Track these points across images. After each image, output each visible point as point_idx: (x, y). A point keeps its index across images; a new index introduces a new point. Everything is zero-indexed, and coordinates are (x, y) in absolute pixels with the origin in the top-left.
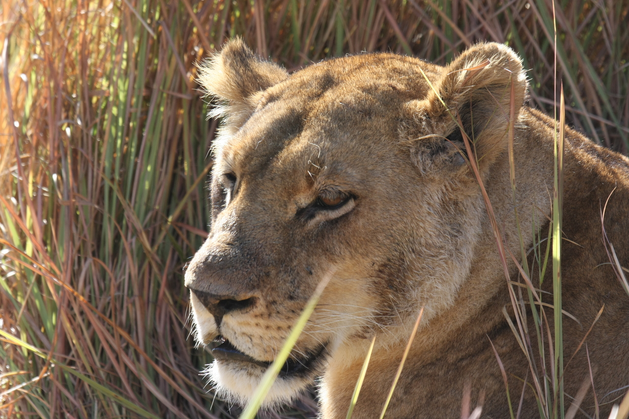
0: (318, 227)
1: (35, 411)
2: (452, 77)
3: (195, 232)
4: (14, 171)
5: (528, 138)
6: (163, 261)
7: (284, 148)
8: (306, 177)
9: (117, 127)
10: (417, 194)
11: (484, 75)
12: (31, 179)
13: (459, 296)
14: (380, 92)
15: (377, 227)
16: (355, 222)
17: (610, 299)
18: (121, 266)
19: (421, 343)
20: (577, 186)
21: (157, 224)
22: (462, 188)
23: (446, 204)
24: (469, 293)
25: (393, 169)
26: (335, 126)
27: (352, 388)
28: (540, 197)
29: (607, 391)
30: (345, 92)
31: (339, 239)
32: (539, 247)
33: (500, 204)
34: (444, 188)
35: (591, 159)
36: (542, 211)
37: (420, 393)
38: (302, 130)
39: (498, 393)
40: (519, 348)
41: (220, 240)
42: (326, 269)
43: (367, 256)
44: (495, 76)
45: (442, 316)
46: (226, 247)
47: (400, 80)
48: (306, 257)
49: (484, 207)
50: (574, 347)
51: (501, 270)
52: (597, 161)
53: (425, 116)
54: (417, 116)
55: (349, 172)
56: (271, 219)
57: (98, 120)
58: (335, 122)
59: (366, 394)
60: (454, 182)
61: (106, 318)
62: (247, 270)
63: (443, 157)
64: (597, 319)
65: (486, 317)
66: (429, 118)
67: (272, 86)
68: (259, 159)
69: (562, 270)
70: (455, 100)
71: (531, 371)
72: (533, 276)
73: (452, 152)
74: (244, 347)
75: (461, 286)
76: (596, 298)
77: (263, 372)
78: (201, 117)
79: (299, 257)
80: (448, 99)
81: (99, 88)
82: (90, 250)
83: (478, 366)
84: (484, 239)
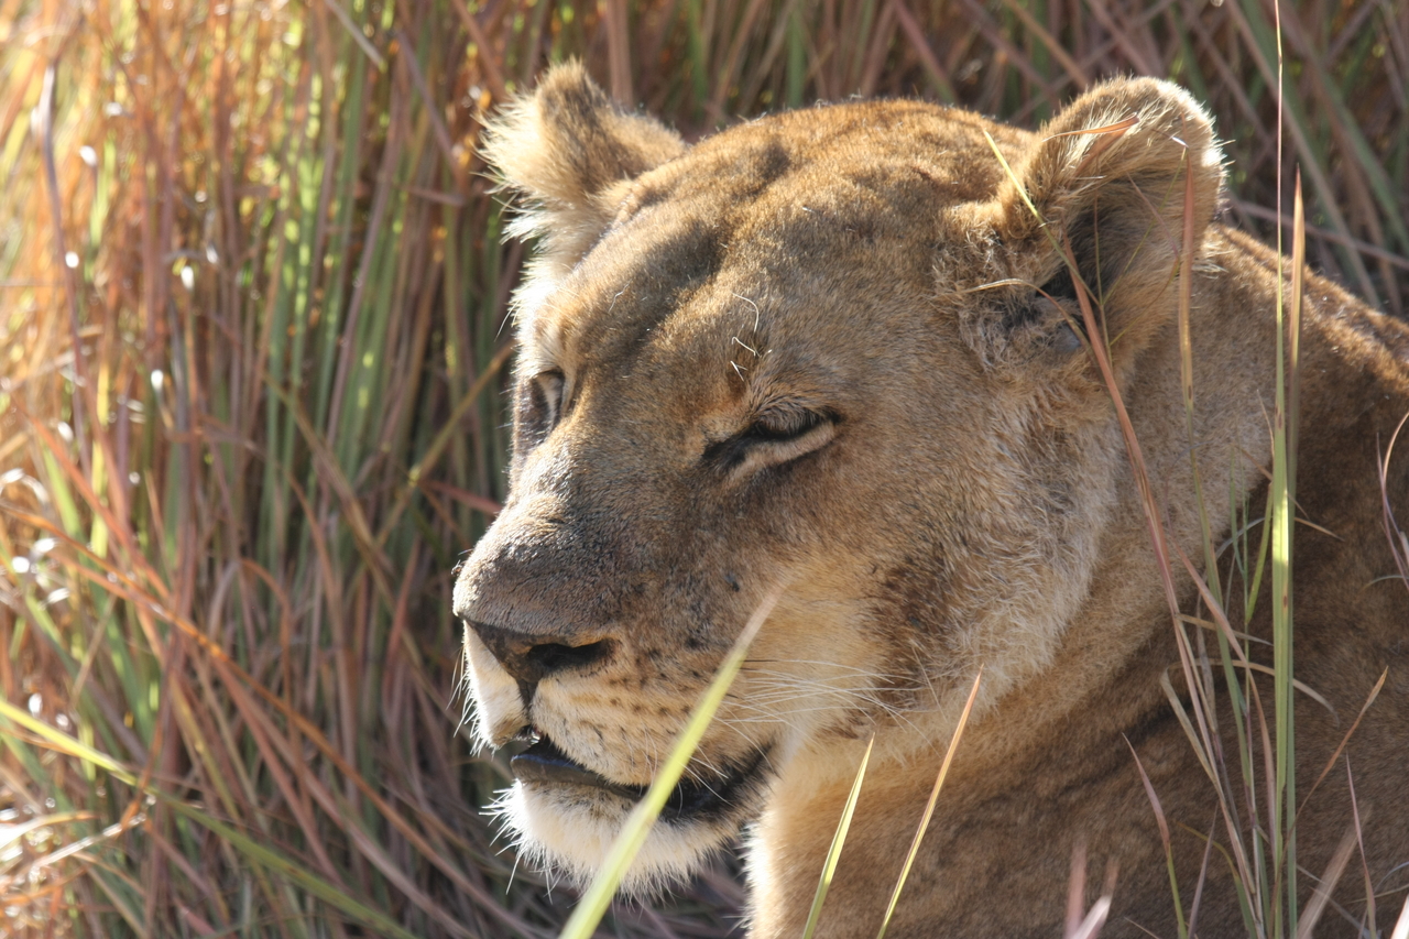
0: (751, 482)
1: (110, 903)
2: (1052, 152)
3: (471, 502)
4: (65, 366)
5: (1221, 292)
6: (399, 567)
7: (677, 307)
8: (728, 375)
9: (296, 267)
10: (973, 414)
11: (1124, 149)
12: (103, 383)
13: (1065, 646)
14: (893, 184)
15: (883, 484)
16: (830, 470)
17: (1401, 657)
18: (304, 579)
19: (977, 751)
20: (1329, 403)
21: (386, 486)
22: (1075, 403)
23: (1039, 439)
24: (1088, 638)
25: (921, 357)
26: (792, 259)
27: (822, 852)
28: (1248, 426)
29: (1394, 863)
30: (816, 184)
31: (794, 507)
32: (1245, 539)
33: (1158, 441)
34: (1033, 402)
35: (1362, 342)
36: (1251, 458)
37: (974, 865)
38: (718, 269)
39: (1150, 865)
40: (1197, 765)
41: (533, 511)
42: (769, 578)
43: (859, 548)
44: (1150, 152)
45: (1026, 689)
46: (547, 527)
47: (938, 160)
48: (725, 550)
49: (1123, 448)
50: (1320, 763)
51: (1159, 588)
52: (1375, 348)
53: (992, 236)
54: (974, 236)
55: (824, 365)
56: (648, 464)
57: (253, 251)
58: (791, 250)
59: (854, 864)
60: (1056, 390)
61: (271, 696)
62: (593, 579)
63: (1032, 331)
64: (1370, 701)
65: (1123, 694)
66: (1001, 242)
67: (651, 169)
68: (621, 331)
69: (1294, 589)
70: (1060, 203)
71: (1223, 818)
72: (1230, 603)
73: (1052, 322)
74: (584, 752)
75: (1069, 623)
76: (1371, 655)
77: (627, 809)
78: (485, 245)
79: (709, 552)
80: (1043, 201)
81: (256, 182)
82: (235, 544)
83: (1104, 805)
84: (1122, 518)
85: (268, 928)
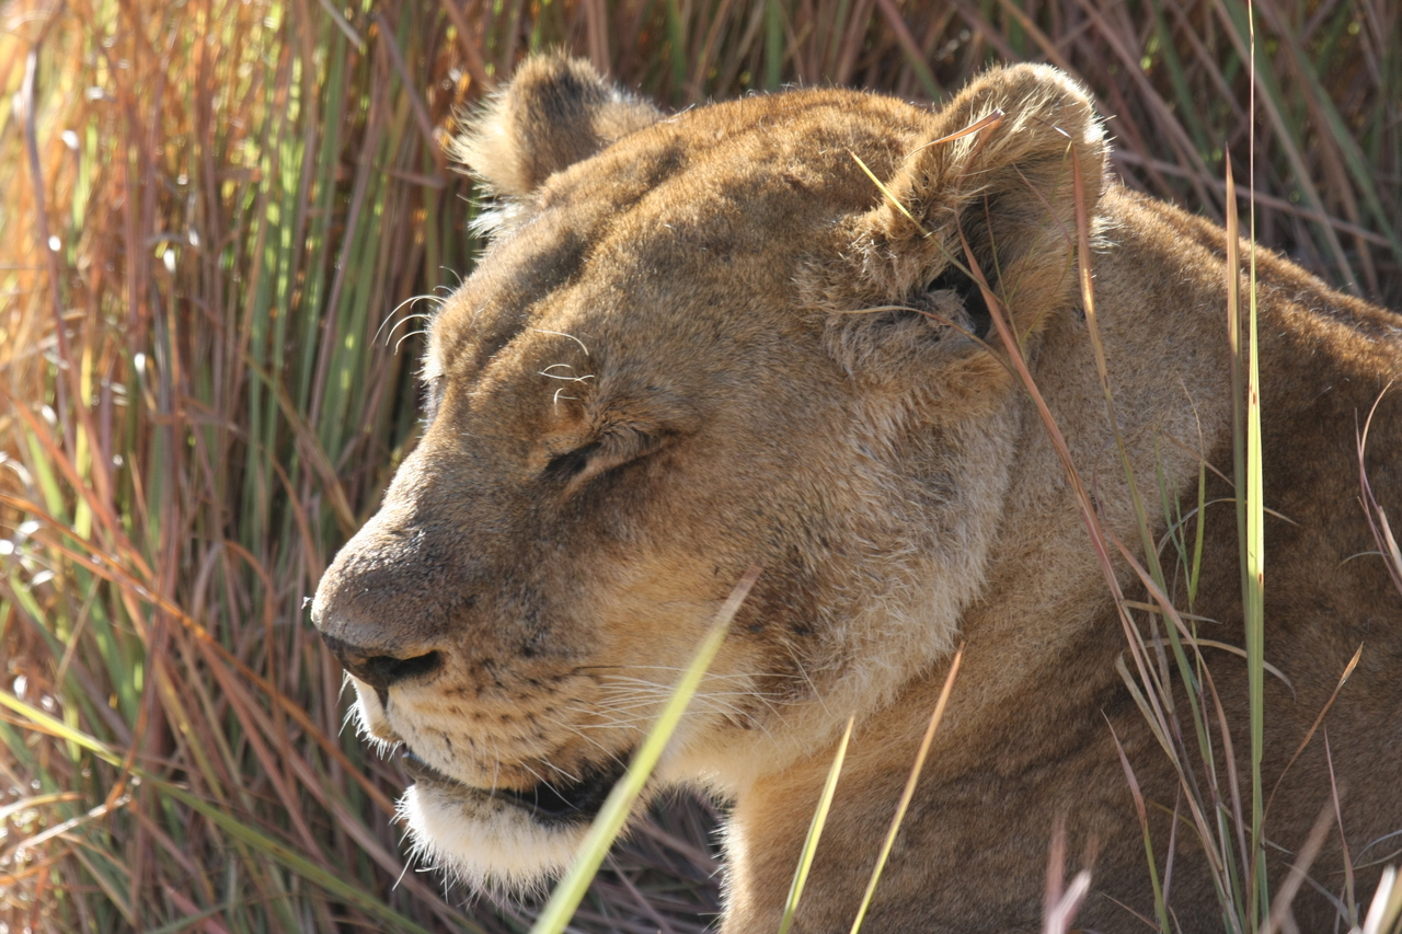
1: (95, 883)
2: (938, 152)
4: (49, 349)
9: (278, 249)
10: (830, 419)
12: (87, 366)
14: (763, 194)
15: (720, 490)
18: (287, 560)
20: (1282, 387)
23: (916, 435)
25: (773, 368)
26: (641, 276)
29: (1368, 839)
34: (909, 400)
37: (942, 843)
38: (578, 282)
39: (1121, 841)
43: (698, 551)
44: (1034, 141)
47: (817, 160)
48: (564, 559)
50: (1291, 740)
53: (871, 246)
56: (487, 478)
57: (235, 234)
58: (645, 267)
60: (933, 388)
62: (420, 593)
65: (1075, 673)
66: (882, 248)
70: (948, 204)
74: (436, 758)
76: (1339, 633)
80: (930, 202)
81: (237, 165)
82: (218, 525)
83: (1070, 783)
84: (1032, 505)
85: (253, 908)
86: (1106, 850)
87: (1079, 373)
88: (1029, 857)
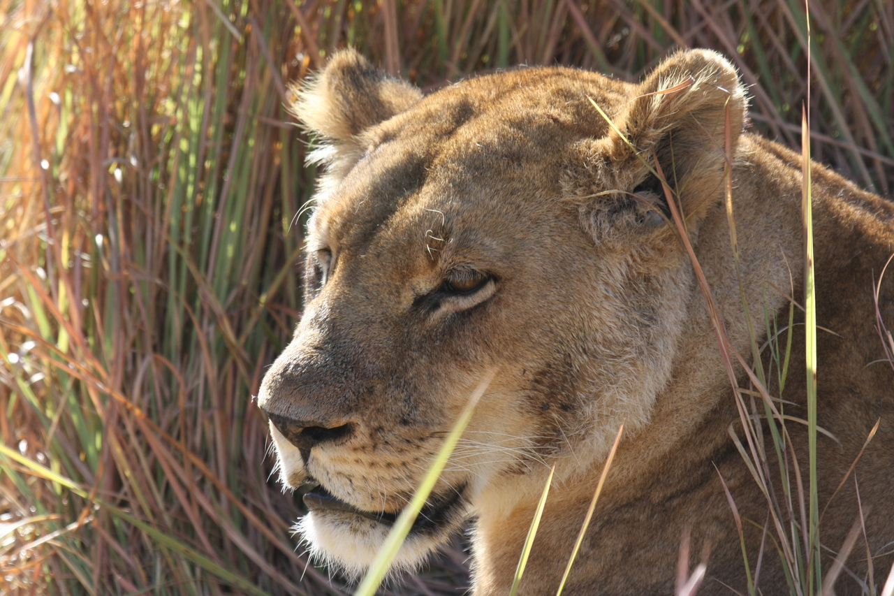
0: (445, 322)
1: (72, 573)
2: (644, 104)
4: (41, 232)
5: (759, 185)
6: (254, 358)
7: (396, 210)
8: (426, 253)
9: (187, 168)
10: (588, 271)
11: (689, 99)
12: (65, 242)
13: (661, 410)
14: (535, 126)
15: (530, 319)
16: (495, 313)
18: (193, 366)
20: (832, 251)
21: (245, 307)
22: (657, 257)
23: (634, 282)
24: (676, 405)
25: (553, 237)
26: (468, 177)
28: (776, 268)
30: (486, 128)
31: (473, 338)
33: (715, 279)
34: (629, 259)
36: (779, 288)
37: (613, 546)
38: (423, 184)
40: (753, 481)
41: (306, 342)
42: (457, 381)
43: (516, 360)
44: (705, 99)
46: (313, 352)
47: (565, 108)
48: (427, 364)
51: (720, 372)
52: (862, 215)
53: (602, 162)
54: (590, 162)
55: (487, 244)
56: (377, 311)
57: (160, 158)
58: (468, 171)
60: (644, 250)
61: (173, 440)
62: (340, 385)
63: (628, 216)
65: (704, 438)
66: (608, 164)
68: (362, 226)
70: (649, 138)
73: (642, 210)
74: (342, 492)
75: (658, 396)
79: (416, 365)
80: (638, 137)
81: (161, 114)
82: (149, 344)
83: (695, 507)
84: (693, 328)
85: (171, 588)
86: (716, 550)
87: (719, 241)
88: (667, 555)
